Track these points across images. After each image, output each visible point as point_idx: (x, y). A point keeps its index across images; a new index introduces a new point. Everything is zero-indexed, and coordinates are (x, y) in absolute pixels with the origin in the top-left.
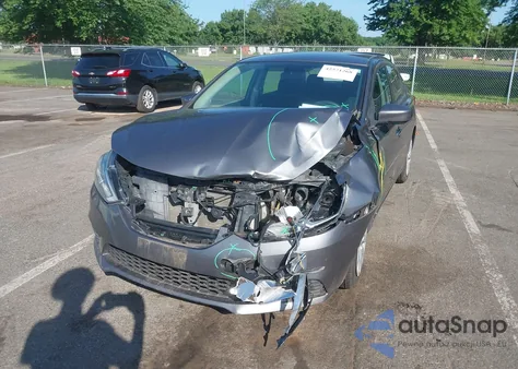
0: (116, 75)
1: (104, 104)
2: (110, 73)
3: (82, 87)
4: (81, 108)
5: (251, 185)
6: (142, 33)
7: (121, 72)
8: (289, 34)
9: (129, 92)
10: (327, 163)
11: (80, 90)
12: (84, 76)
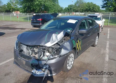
0: (39, 20)
1: (37, 26)
2: (38, 20)
3: (33, 22)
4: (33, 27)
5: (41, 47)
6: (48, 10)
7: (40, 19)
8: (83, 10)
9: (42, 24)
10: (59, 43)
11: (32, 23)
12: (33, 20)
